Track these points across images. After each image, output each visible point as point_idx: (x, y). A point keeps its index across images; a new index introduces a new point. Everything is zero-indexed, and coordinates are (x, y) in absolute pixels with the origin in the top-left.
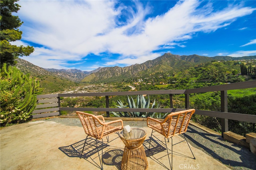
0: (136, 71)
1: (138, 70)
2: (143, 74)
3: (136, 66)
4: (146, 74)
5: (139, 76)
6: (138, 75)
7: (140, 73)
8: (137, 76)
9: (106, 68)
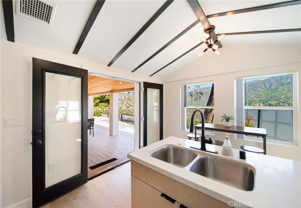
0: (254, 91)
1: (258, 89)
2: (266, 96)
3: (255, 83)
4: (273, 95)
5: (259, 99)
6: (257, 96)
7: (260, 94)
8: (255, 98)
9: (206, 88)
